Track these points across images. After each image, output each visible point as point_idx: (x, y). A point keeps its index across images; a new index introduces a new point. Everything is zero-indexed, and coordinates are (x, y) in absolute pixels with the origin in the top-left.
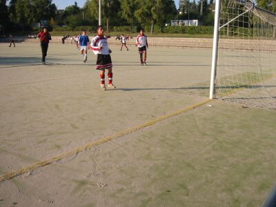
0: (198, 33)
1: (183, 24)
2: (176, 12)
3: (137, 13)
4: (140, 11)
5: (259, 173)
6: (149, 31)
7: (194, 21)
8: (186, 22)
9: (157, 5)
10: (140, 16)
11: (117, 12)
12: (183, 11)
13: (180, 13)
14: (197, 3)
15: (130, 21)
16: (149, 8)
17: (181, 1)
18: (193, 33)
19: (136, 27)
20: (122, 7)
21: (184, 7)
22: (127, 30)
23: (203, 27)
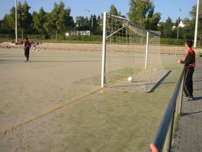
0: (91, 40)
1: (80, 34)
2: (74, 25)
3: (45, 25)
4: (47, 24)
5: (139, 136)
6: (54, 38)
7: (88, 31)
8: (81, 32)
9: (61, 19)
10: (48, 27)
11: (30, 24)
12: (79, 24)
13: (77, 25)
14: (89, 19)
15: (40, 30)
16: (54, 22)
17: (77, 17)
18: (87, 40)
19: (44, 35)
20: (34, 20)
21: (80, 21)
22: (38, 37)
23: (94, 36)
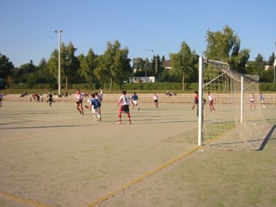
0: (156, 89)
1: (141, 81)
2: (131, 70)
3: (96, 71)
4: (99, 69)
6: (108, 87)
7: (151, 78)
8: (143, 78)
9: (116, 63)
10: (99, 74)
11: (76, 70)
12: (138, 69)
13: (135, 70)
14: (150, 61)
15: (88, 78)
16: (108, 66)
17: (134, 59)
18: (151, 89)
19: (94, 84)
20: (81, 65)
21: (138, 64)
22: (86, 87)
23: (160, 84)
